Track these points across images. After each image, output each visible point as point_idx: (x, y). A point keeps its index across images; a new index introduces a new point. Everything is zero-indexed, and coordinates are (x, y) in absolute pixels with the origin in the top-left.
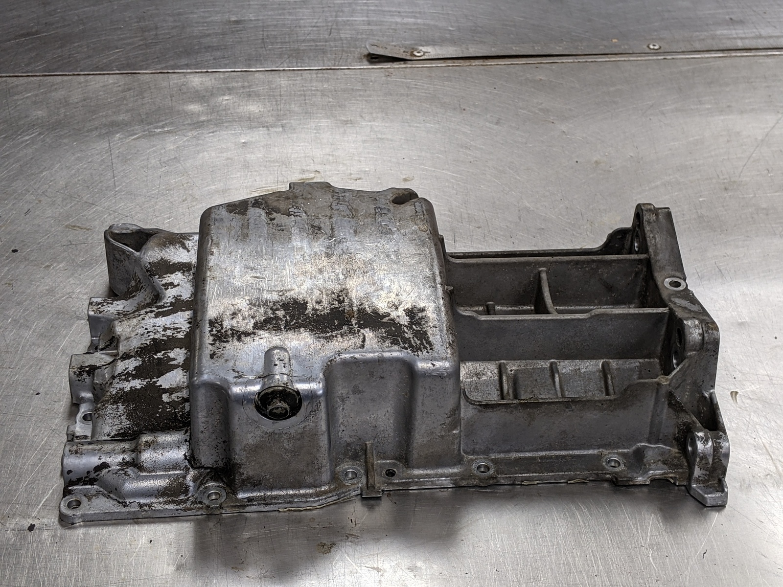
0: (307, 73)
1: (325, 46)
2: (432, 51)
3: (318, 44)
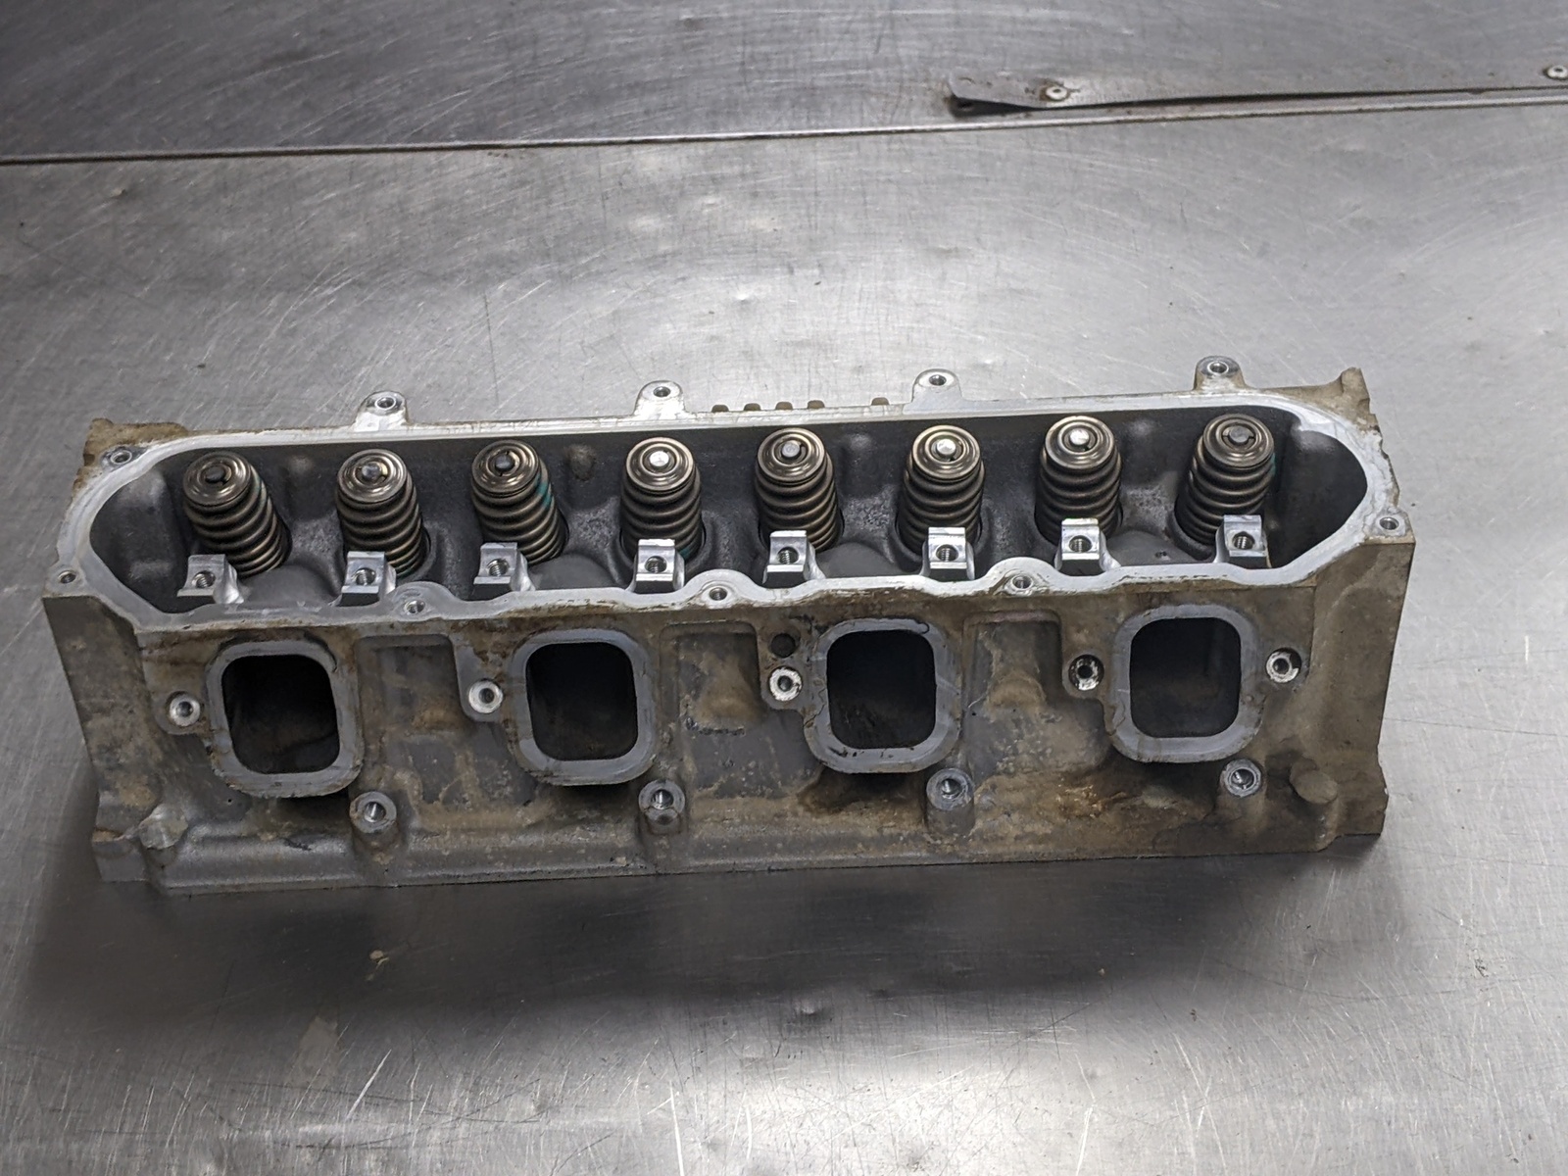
1: (867, 76)
2: (1080, 89)
3: (853, 72)
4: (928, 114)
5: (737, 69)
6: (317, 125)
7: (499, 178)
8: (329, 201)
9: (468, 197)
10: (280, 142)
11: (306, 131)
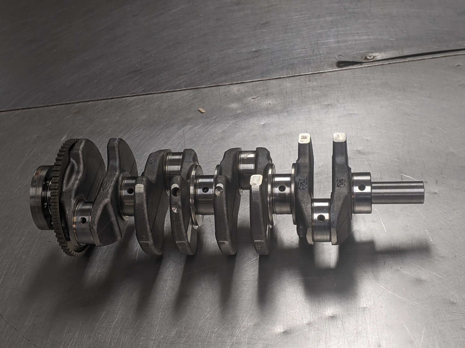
1: (310, 59)
2: (379, 56)
3: (305, 59)
4: (330, 67)
5: (270, 61)
6: (142, 88)
7: (189, 97)
8: (138, 108)
9: (179, 103)
10: (131, 93)
11: (139, 90)
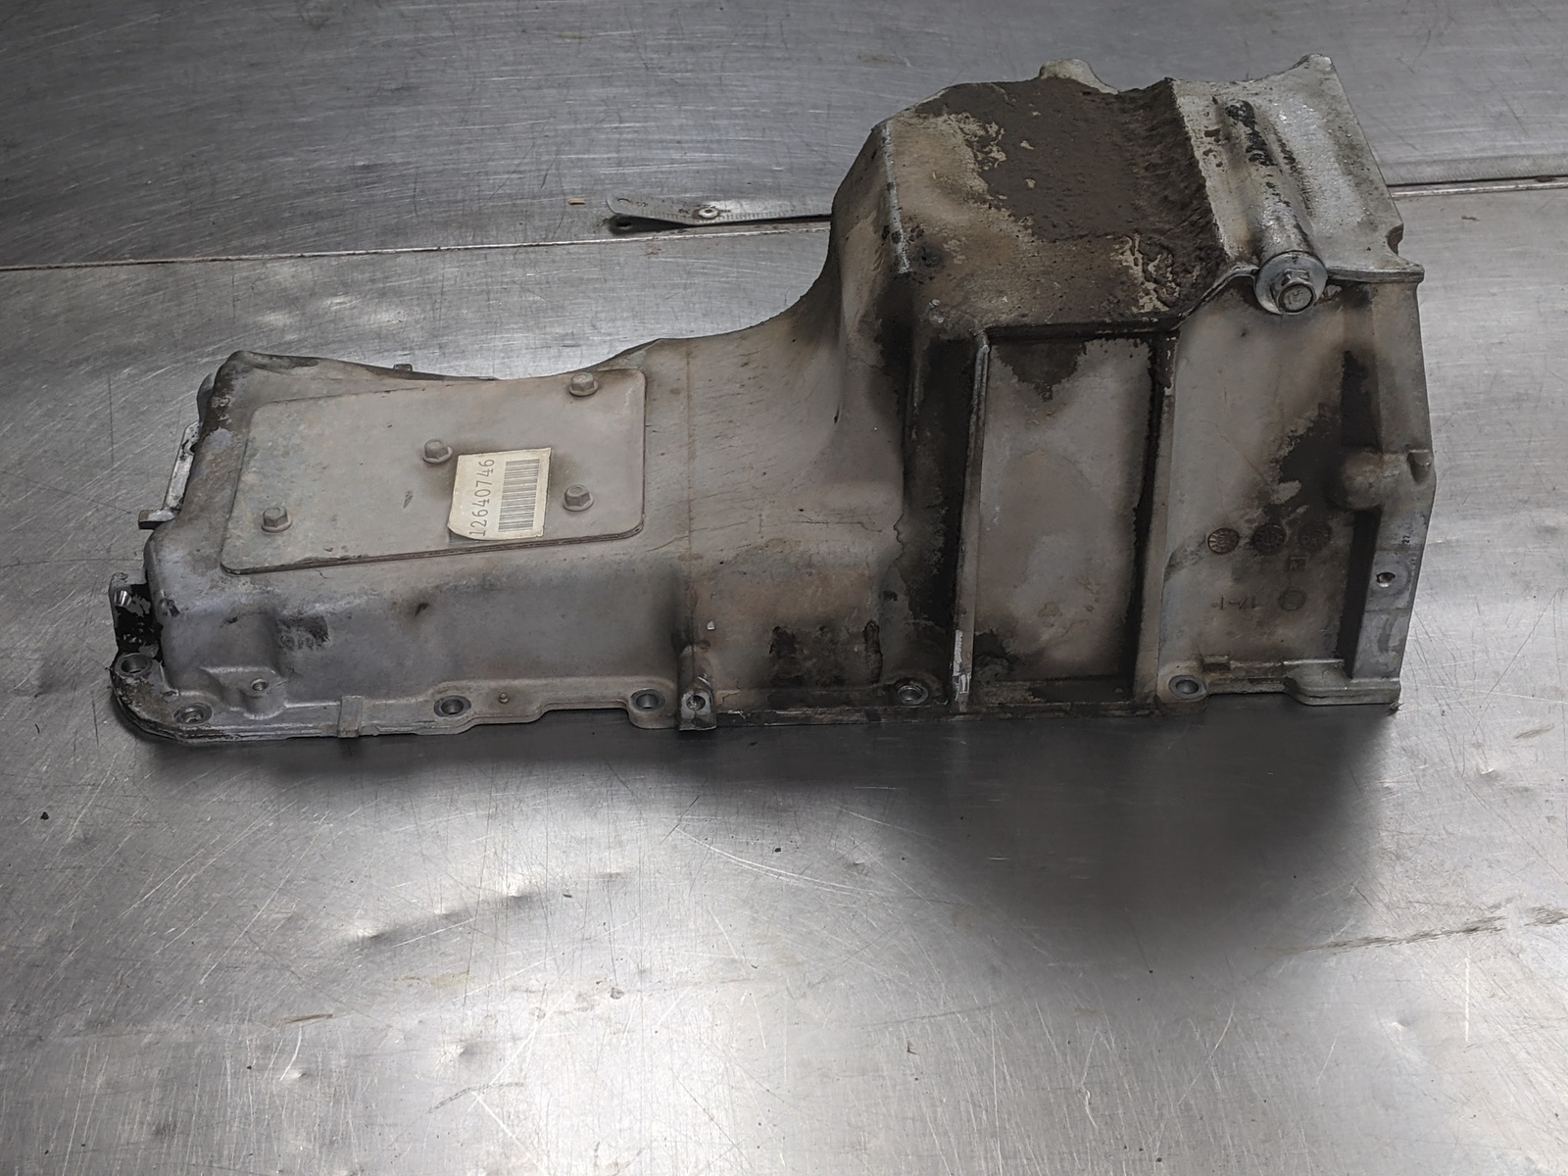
0: (496, 254)
1: (532, 204)
2: (734, 209)
3: (519, 202)
4: (591, 232)
5: (407, 201)
